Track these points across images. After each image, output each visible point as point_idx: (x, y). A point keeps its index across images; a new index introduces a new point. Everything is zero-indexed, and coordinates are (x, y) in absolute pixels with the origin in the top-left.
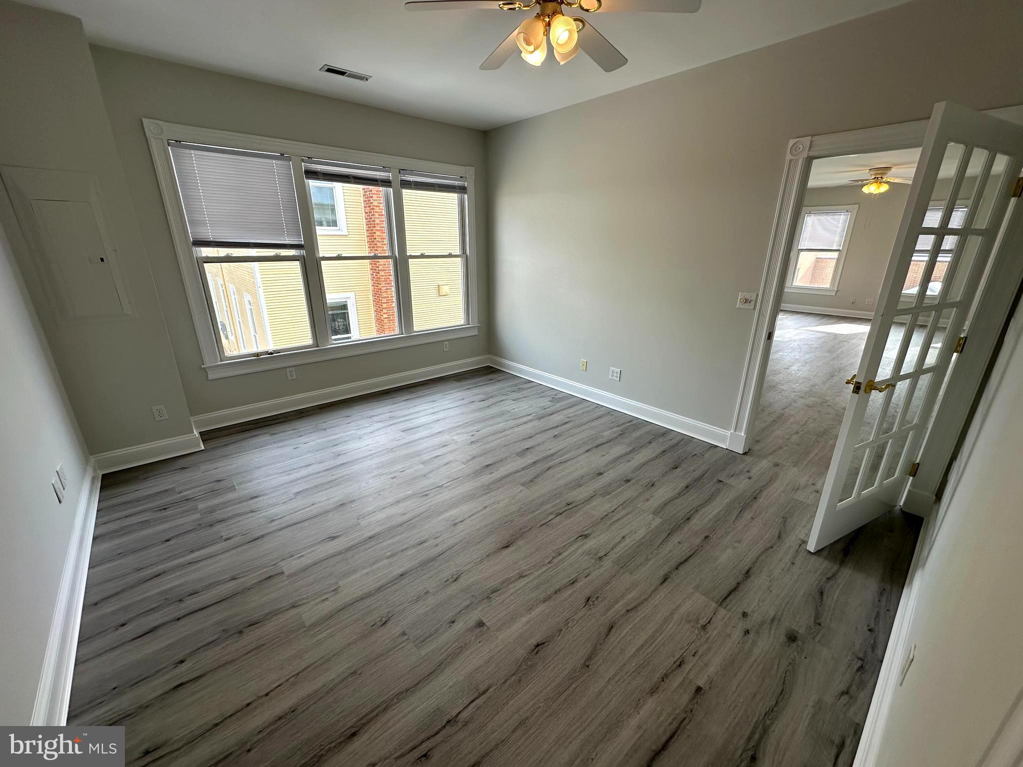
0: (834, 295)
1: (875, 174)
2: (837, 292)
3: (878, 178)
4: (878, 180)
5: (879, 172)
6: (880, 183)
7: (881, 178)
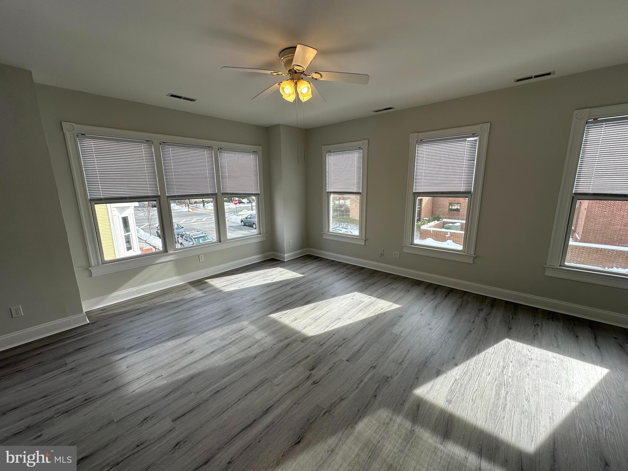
2: (365, 240)
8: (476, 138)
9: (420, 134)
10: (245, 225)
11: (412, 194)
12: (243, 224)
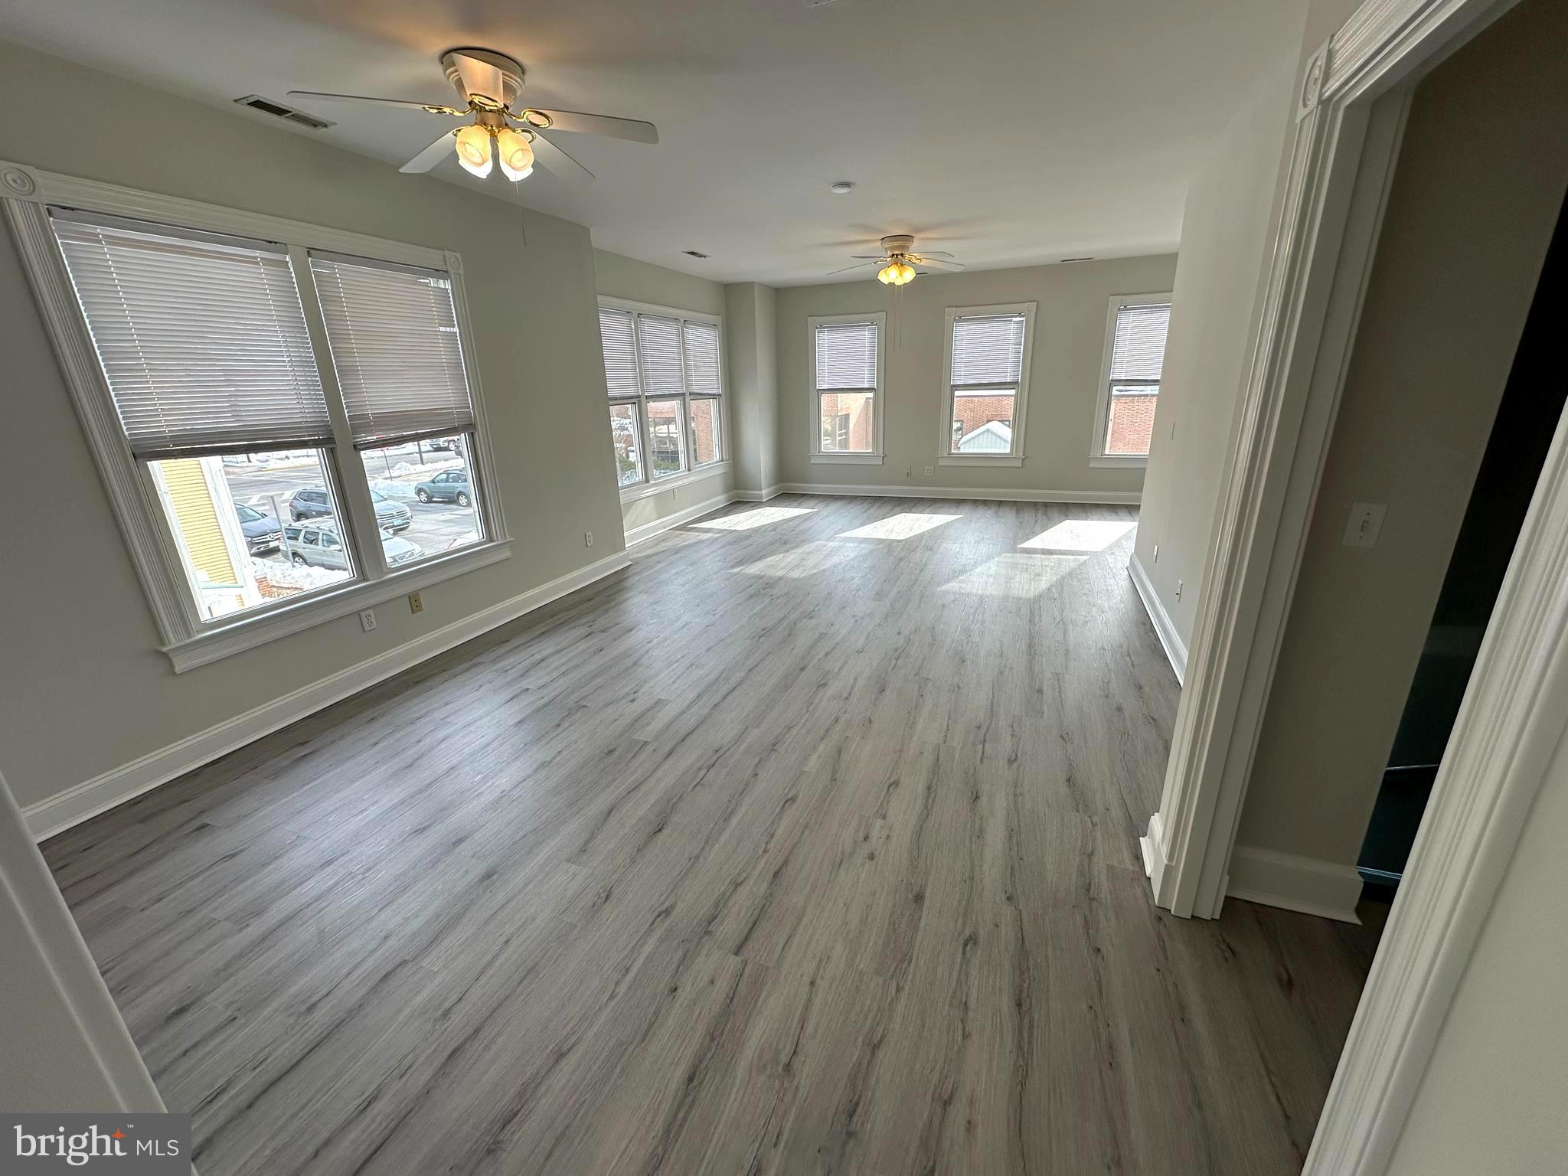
0: (881, 463)
1: (892, 248)
2: (883, 458)
3: (897, 255)
4: (898, 259)
5: (896, 244)
6: (902, 265)
7: (902, 255)
8: (1022, 319)
9: (958, 309)
10: (430, 501)
11: (949, 387)
12: (424, 497)
